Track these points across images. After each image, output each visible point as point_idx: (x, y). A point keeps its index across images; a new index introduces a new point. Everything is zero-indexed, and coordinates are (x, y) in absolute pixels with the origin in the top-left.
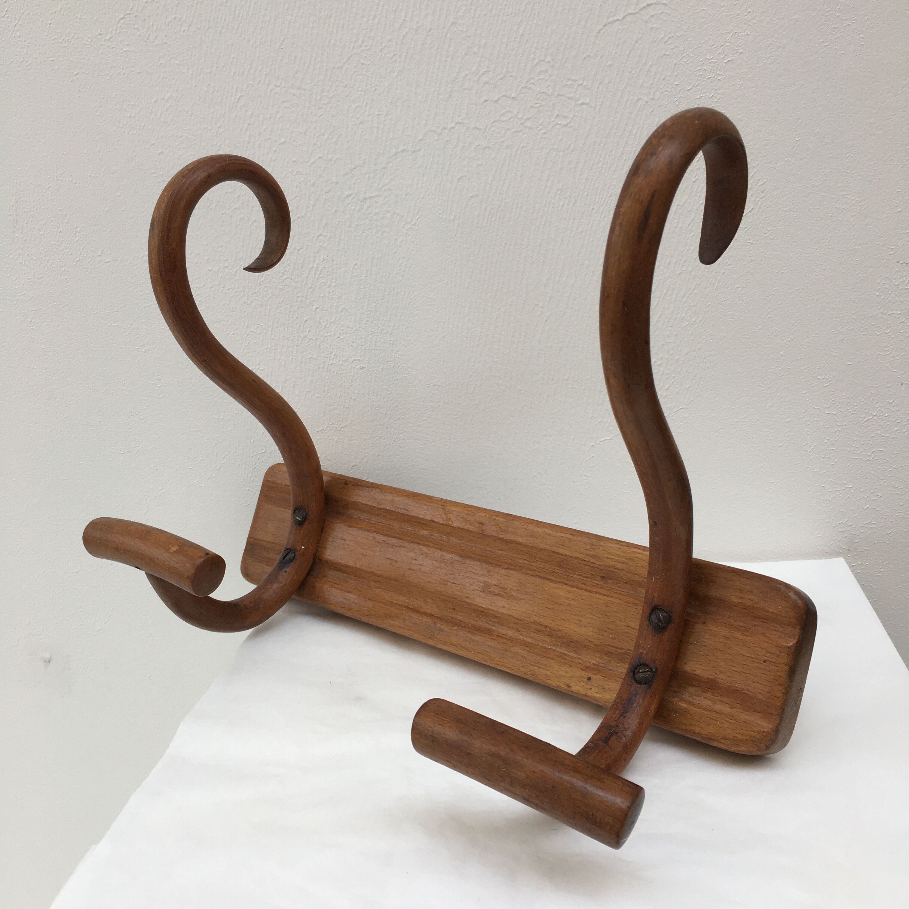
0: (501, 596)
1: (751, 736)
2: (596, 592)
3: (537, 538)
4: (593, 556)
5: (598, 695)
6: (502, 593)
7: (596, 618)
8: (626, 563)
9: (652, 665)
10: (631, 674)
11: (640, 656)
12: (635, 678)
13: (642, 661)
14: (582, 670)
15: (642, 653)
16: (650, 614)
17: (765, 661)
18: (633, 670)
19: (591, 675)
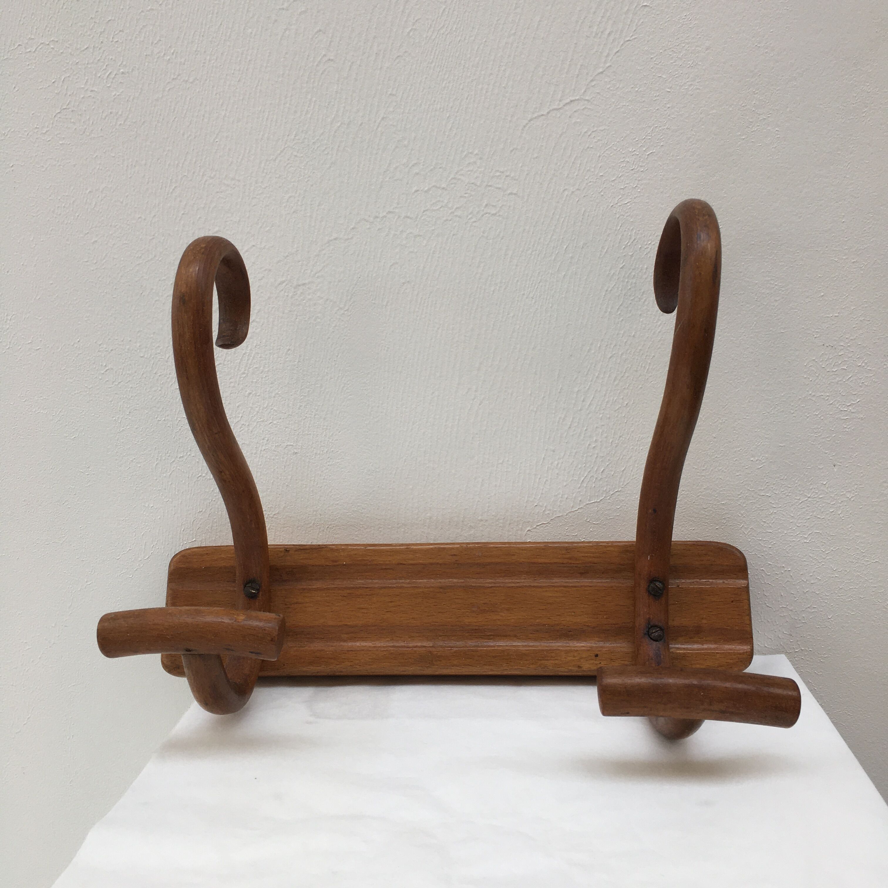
0: (492, 611)
6: (493, 609)
7: (588, 606)
9: (660, 624)
10: (647, 636)
11: (649, 621)
12: (651, 638)
13: (652, 624)
14: (589, 650)
15: (649, 618)
16: (649, 586)
17: (732, 602)
18: (647, 633)
19: (597, 653)
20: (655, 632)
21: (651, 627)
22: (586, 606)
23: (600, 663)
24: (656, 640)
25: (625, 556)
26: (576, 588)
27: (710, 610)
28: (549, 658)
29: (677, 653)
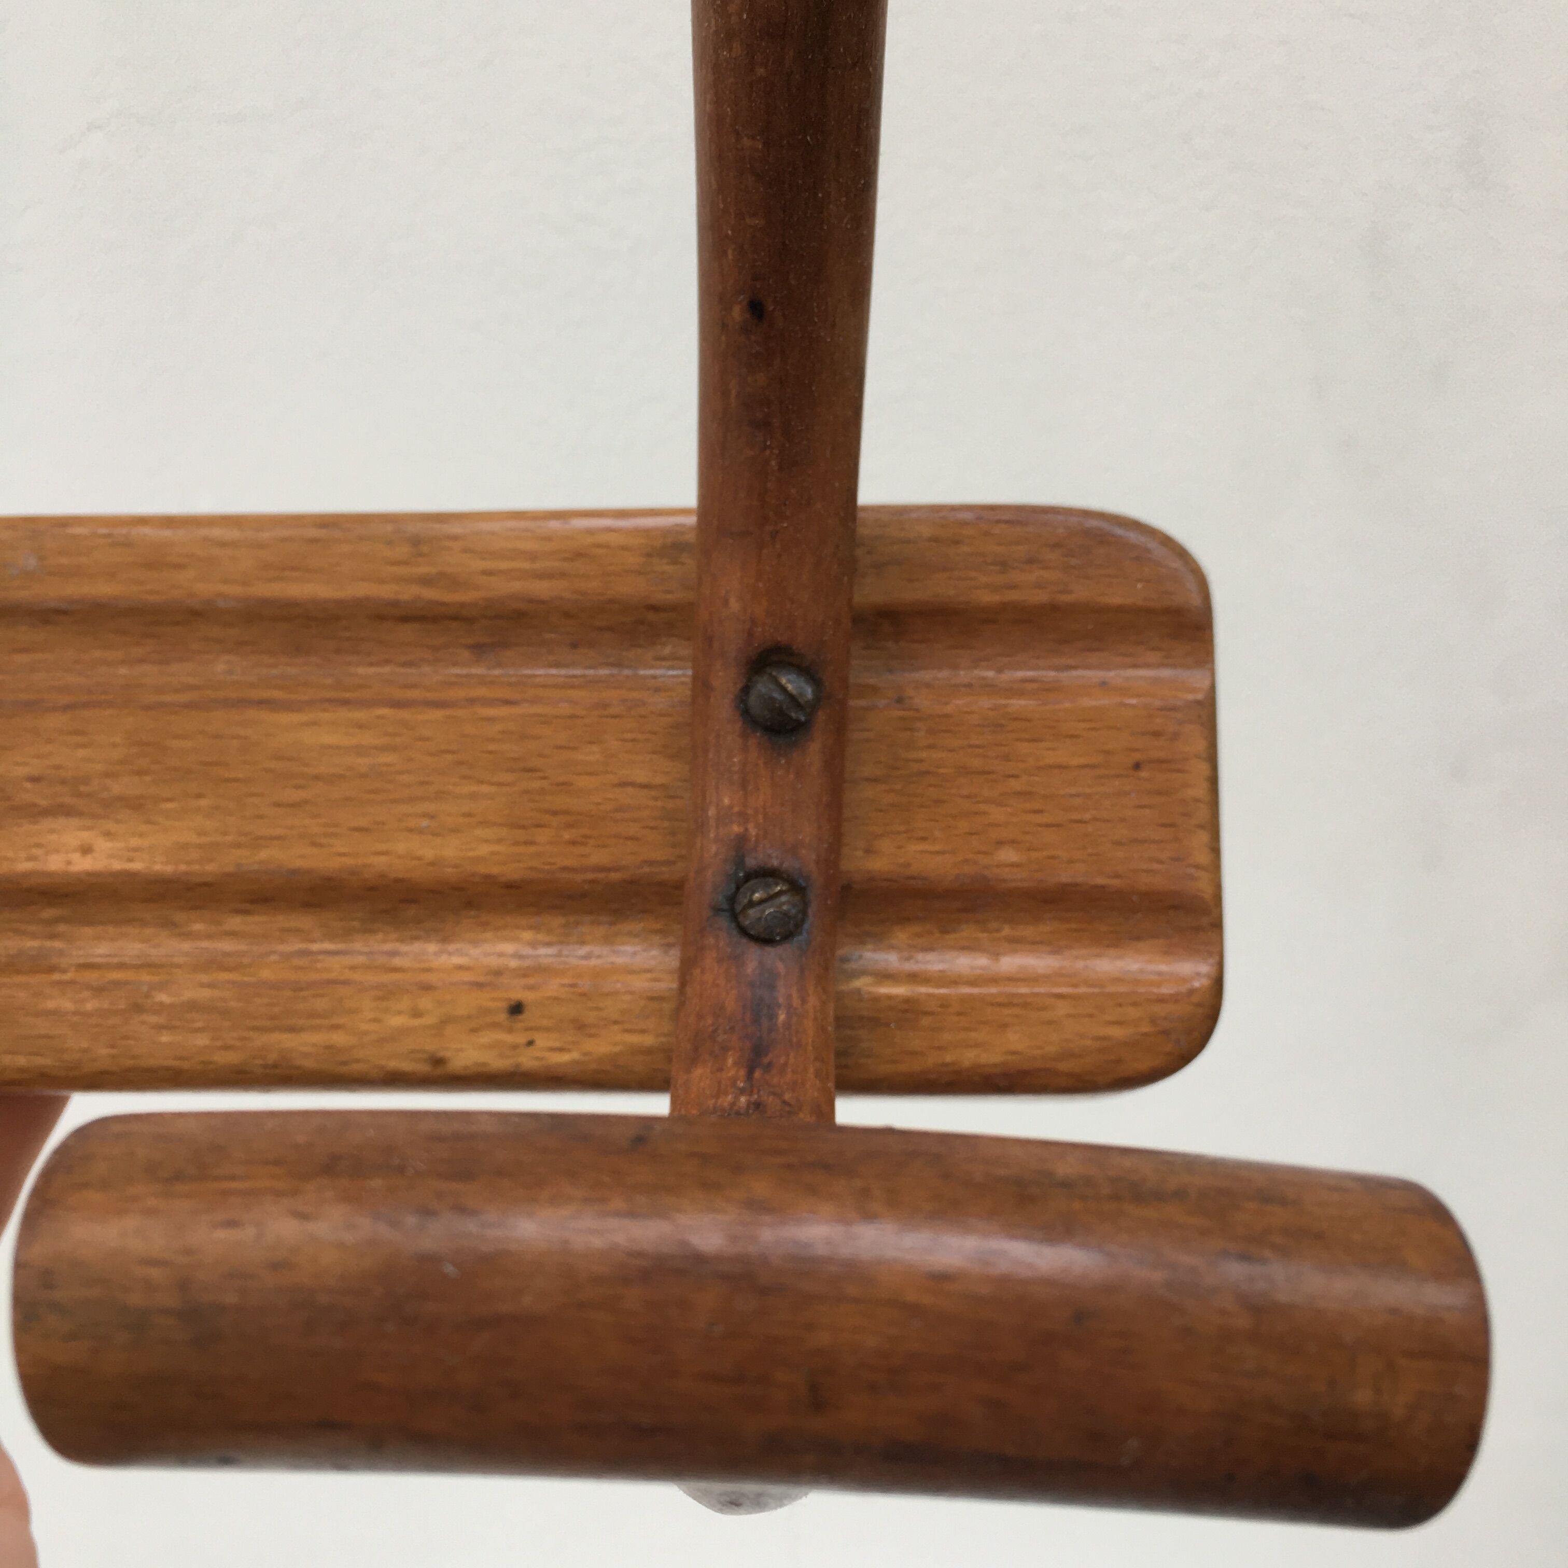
0: (66, 811)
1: (1153, 1021)
2: (472, 701)
3: (179, 567)
4: (426, 581)
5: (565, 1058)
6: (68, 800)
7: (493, 789)
8: (563, 575)
9: (788, 864)
10: (723, 922)
11: (740, 844)
12: (744, 932)
13: (751, 862)
14: (480, 986)
15: (742, 839)
16: (746, 690)
17: (1137, 766)
18: (725, 906)
19: (518, 995)
20: (762, 902)
21: (748, 877)
22: (485, 789)
23: (530, 1043)
24: (765, 940)
25: (670, 569)
26: (448, 712)
27: (1037, 806)
28: (301, 1022)
29: (876, 999)
